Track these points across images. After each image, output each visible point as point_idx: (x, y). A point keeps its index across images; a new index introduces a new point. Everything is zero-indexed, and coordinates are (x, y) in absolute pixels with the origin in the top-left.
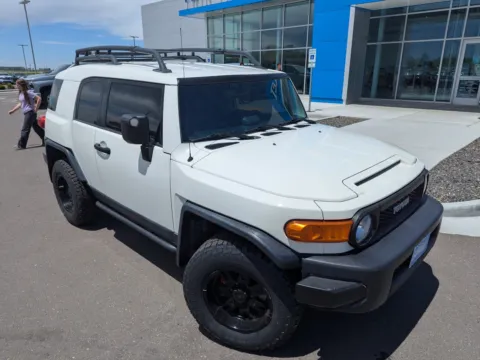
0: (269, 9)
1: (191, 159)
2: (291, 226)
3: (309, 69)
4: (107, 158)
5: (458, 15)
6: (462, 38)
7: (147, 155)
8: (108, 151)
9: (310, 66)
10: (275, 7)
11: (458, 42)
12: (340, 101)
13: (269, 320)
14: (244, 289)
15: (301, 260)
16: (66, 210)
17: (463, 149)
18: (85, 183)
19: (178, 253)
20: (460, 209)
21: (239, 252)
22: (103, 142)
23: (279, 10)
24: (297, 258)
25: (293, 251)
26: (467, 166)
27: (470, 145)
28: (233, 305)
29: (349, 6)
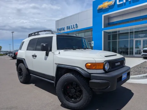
0: (80, 33)
1: (59, 53)
2: (87, 65)
3: (92, 47)
4: (35, 58)
5: (132, 33)
6: (134, 39)
7: (47, 55)
8: (36, 56)
9: (92, 46)
10: (82, 33)
11: (133, 40)
12: (102, 50)
13: (82, 97)
14: (74, 89)
15: (90, 75)
16: (20, 79)
17: (138, 65)
18: (27, 69)
19: (55, 83)
20: (138, 77)
21: (73, 75)
22: (35, 54)
23: (83, 33)
24: (89, 74)
25: (88, 72)
26: (140, 68)
27: (140, 64)
28: (71, 95)
29: (102, 31)
